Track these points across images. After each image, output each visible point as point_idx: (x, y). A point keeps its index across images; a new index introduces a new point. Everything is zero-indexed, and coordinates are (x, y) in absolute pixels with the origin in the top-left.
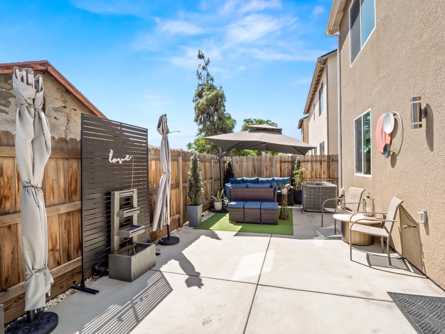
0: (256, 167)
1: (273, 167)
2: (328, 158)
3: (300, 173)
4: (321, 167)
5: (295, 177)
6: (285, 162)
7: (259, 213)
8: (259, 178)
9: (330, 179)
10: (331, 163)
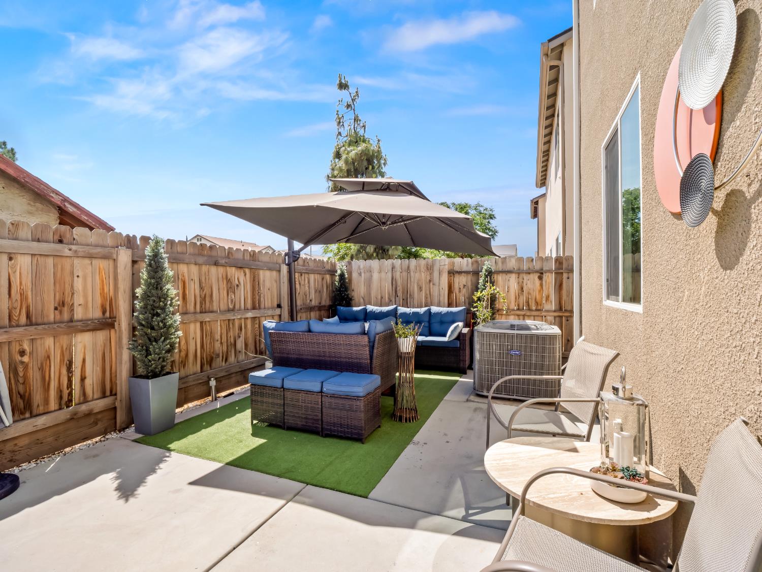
0: (399, 283)
1: (433, 284)
2: (558, 263)
3: (488, 299)
4: (541, 285)
5: (476, 307)
6: (460, 273)
7: (318, 404)
8: (399, 308)
9: (561, 314)
10: (565, 275)
